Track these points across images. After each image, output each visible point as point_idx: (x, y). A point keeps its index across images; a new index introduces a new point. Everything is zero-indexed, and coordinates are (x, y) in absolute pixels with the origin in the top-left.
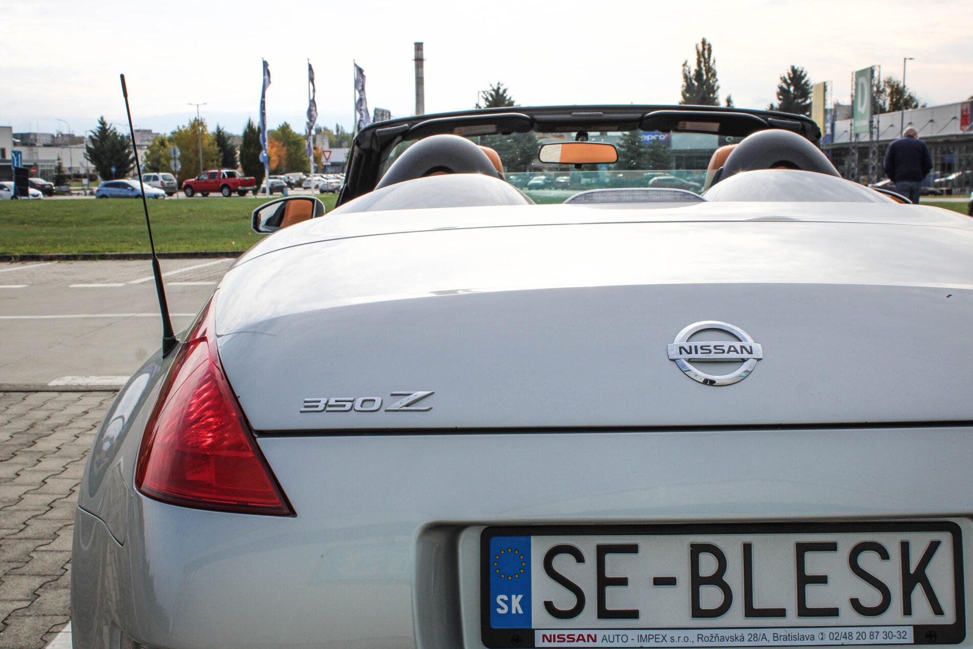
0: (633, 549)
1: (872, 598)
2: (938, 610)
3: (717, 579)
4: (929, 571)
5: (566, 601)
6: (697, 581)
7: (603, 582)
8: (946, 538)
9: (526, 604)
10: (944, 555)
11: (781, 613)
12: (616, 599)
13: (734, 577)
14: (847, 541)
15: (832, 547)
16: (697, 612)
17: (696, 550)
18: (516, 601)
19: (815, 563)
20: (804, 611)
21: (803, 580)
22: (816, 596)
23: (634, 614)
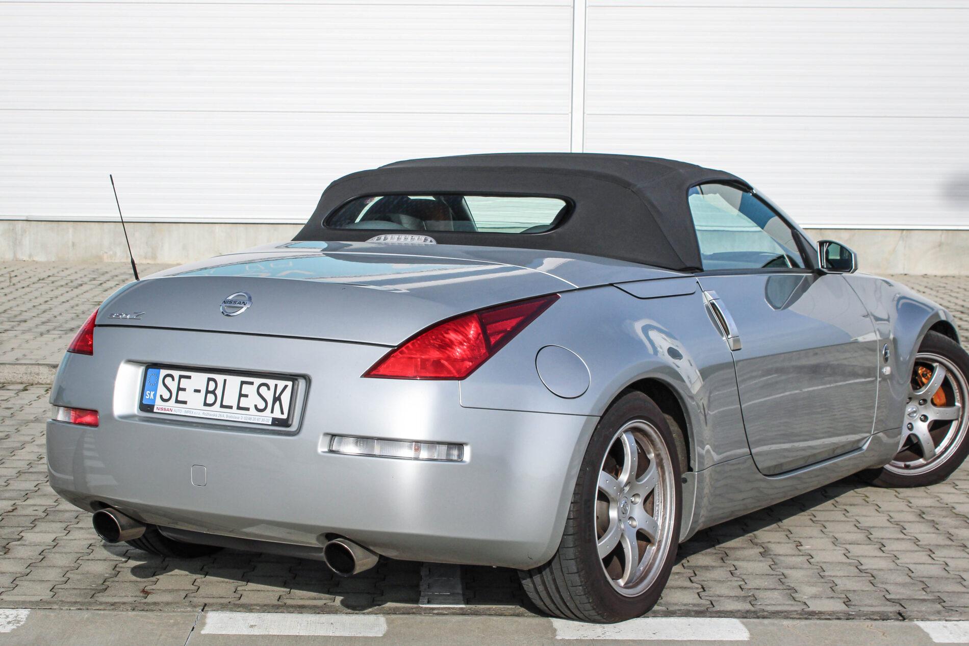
0: (189, 377)
1: (261, 405)
2: (282, 413)
3: (213, 392)
4: (282, 397)
5: (167, 396)
6: (208, 392)
7: (179, 389)
8: (290, 384)
9: (155, 395)
10: (289, 390)
11: (231, 407)
12: (182, 396)
13: (219, 392)
14: (258, 381)
15: (252, 383)
16: (206, 404)
17: (209, 380)
18: (152, 393)
19: (246, 389)
20: (239, 408)
21: (241, 395)
22: (244, 402)
23: (185, 403)
